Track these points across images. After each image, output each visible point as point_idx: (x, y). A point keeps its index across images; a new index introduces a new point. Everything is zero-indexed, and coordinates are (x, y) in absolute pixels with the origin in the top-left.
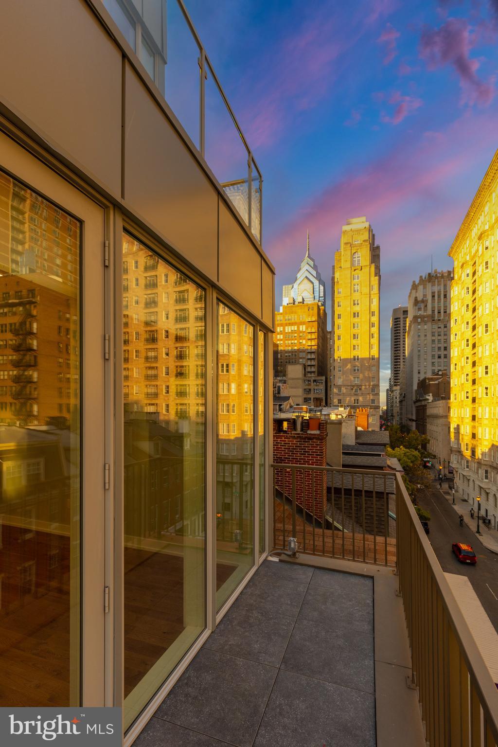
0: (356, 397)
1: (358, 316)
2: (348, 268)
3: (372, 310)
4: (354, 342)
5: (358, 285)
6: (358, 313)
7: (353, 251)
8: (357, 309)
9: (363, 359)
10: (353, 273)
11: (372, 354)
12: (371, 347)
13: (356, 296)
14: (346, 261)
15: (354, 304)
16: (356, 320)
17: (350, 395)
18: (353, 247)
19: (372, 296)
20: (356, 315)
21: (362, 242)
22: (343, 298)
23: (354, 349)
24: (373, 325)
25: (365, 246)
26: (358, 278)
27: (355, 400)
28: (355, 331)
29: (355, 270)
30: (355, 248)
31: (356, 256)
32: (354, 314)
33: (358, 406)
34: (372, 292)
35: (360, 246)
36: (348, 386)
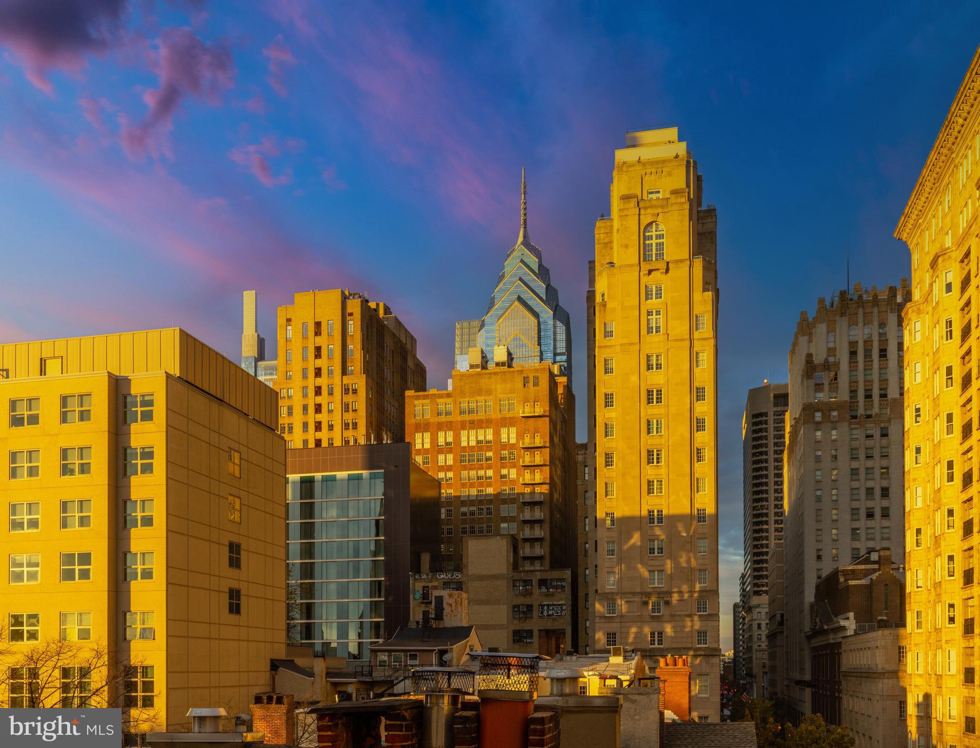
0: (656, 626)
1: (659, 400)
2: (630, 266)
3: (696, 384)
4: (650, 472)
5: (658, 313)
6: (659, 392)
7: (645, 221)
8: (656, 379)
9: (675, 519)
10: (645, 280)
11: (697, 505)
12: (694, 485)
13: (654, 344)
14: (626, 246)
15: (649, 367)
16: (654, 411)
17: (640, 620)
18: (646, 208)
19: (697, 346)
20: (653, 396)
21: (668, 195)
22: (618, 349)
23: (650, 491)
24: (700, 425)
25: (675, 207)
26: (659, 295)
27: (652, 634)
28: (652, 442)
29: (650, 272)
30: (650, 211)
31: (654, 234)
32: (649, 393)
33: (662, 650)
34: (696, 335)
35: (662, 207)
36: (634, 594)
